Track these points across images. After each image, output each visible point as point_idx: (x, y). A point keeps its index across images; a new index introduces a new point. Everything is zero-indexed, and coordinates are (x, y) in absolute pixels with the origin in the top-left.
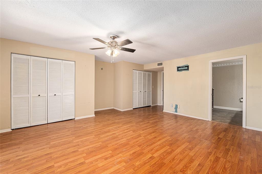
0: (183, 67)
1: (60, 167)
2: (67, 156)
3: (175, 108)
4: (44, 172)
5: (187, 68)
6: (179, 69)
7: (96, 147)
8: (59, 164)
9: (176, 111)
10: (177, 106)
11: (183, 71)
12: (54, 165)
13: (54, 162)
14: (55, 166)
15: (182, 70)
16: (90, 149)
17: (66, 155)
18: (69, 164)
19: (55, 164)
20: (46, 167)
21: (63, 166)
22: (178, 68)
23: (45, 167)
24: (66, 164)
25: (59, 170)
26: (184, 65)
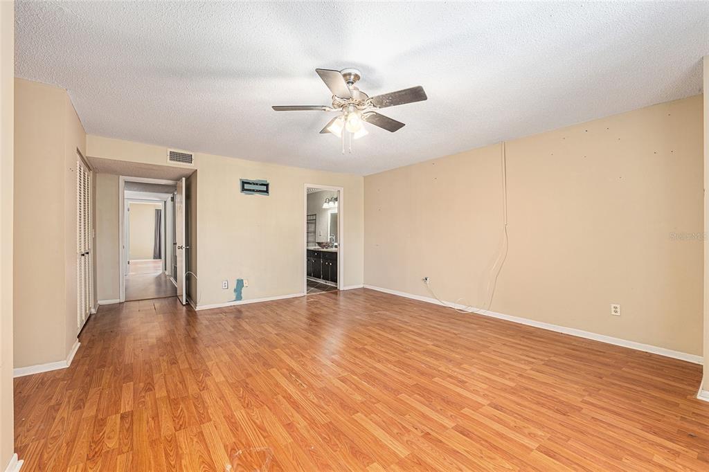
0: (257, 184)
1: (533, 436)
2: (489, 440)
3: (235, 290)
4: (567, 457)
5: (264, 188)
6: (246, 186)
7: (424, 400)
8: (526, 441)
9: (239, 297)
10: (240, 283)
11: (257, 195)
12: (538, 449)
13: (529, 453)
14: (537, 445)
15: (253, 191)
16: (439, 408)
17: (490, 443)
18: (512, 424)
19: (532, 450)
20: (554, 460)
21: (526, 431)
22: (244, 183)
23: (555, 462)
24: (516, 429)
25: (540, 433)
26: (259, 181)
